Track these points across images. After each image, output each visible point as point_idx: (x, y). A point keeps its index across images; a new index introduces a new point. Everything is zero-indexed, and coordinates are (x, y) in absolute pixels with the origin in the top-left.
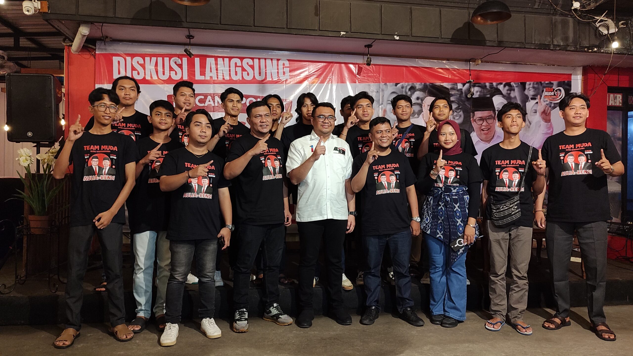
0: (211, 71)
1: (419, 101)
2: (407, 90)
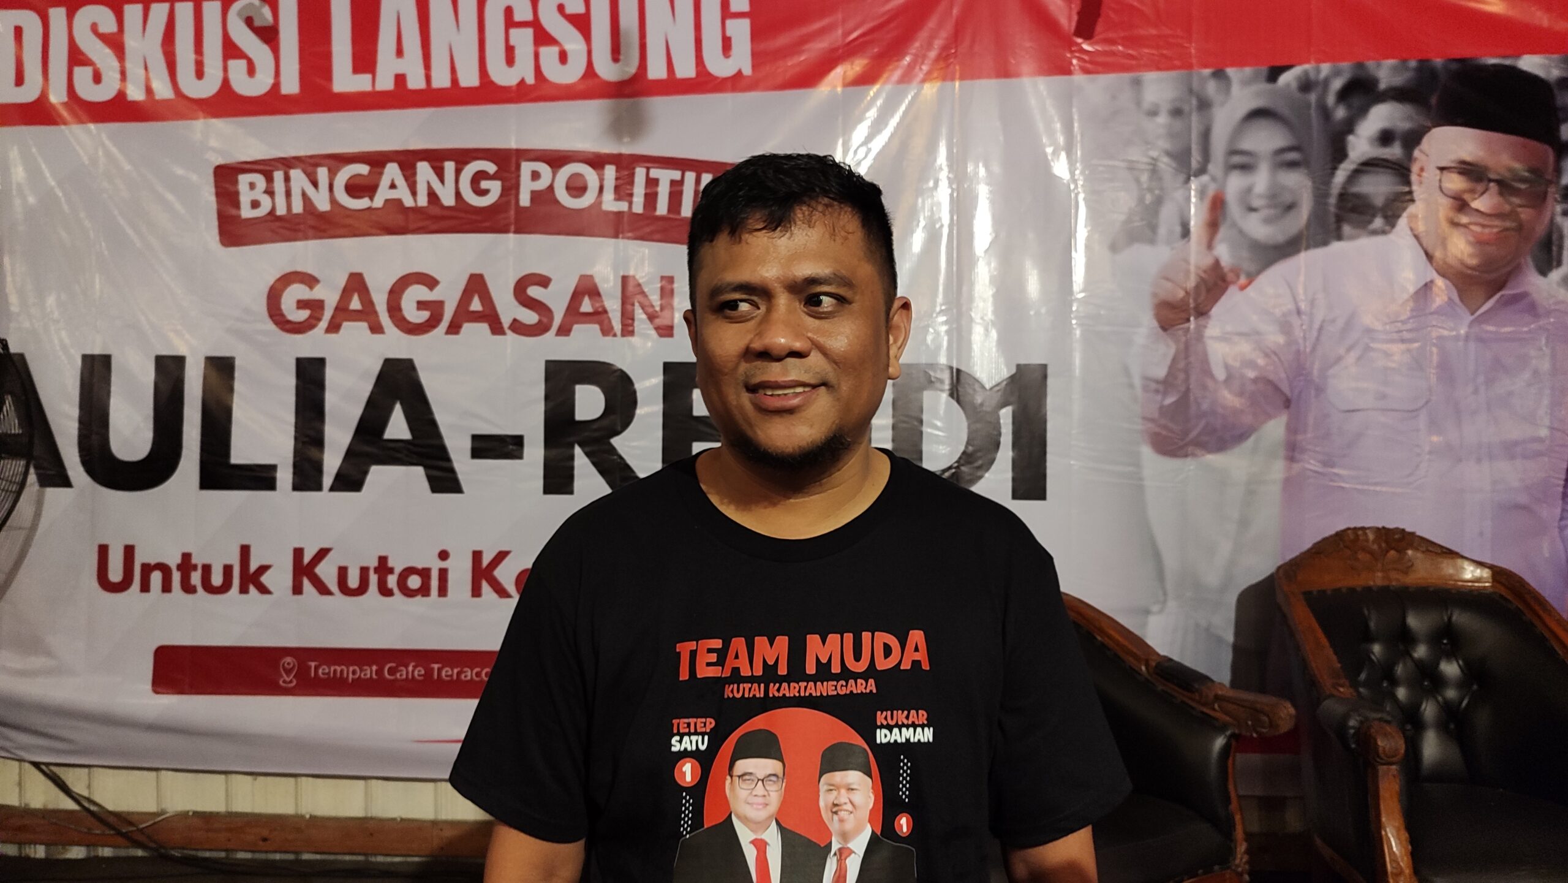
0: (400, 52)
1: (1394, 151)
2: (1331, 100)
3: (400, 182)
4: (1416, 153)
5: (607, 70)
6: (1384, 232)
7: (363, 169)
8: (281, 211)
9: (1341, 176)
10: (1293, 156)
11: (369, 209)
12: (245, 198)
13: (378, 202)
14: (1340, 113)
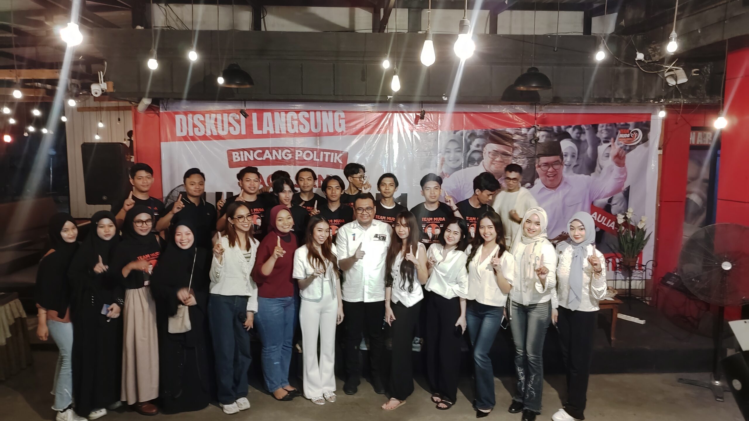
0: (268, 126)
1: (480, 149)
2: (467, 138)
3: (269, 154)
4: (484, 149)
5: (314, 130)
6: (477, 166)
7: (261, 151)
8: (242, 160)
9: (469, 154)
10: (459, 149)
11: (262, 160)
12: (234, 157)
13: (264, 159)
14: (469, 140)
